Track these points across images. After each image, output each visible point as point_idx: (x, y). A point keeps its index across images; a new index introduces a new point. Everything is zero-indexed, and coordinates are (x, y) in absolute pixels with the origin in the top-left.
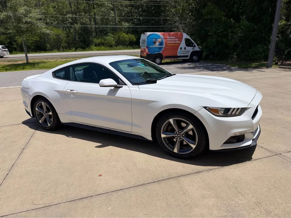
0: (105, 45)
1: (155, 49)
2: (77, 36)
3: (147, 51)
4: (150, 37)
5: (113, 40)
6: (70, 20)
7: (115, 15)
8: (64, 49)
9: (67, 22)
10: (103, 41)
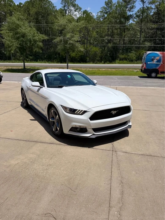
0: (127, 59)
1: (153, 65)
2: (109, 53)
3: (145, 67)
4: (149, 56)
5: (135, 56)
6: (106, 41)
7: (140, 36)
8: (98, 62)
9: (104, 42)
10: (126, 56)
